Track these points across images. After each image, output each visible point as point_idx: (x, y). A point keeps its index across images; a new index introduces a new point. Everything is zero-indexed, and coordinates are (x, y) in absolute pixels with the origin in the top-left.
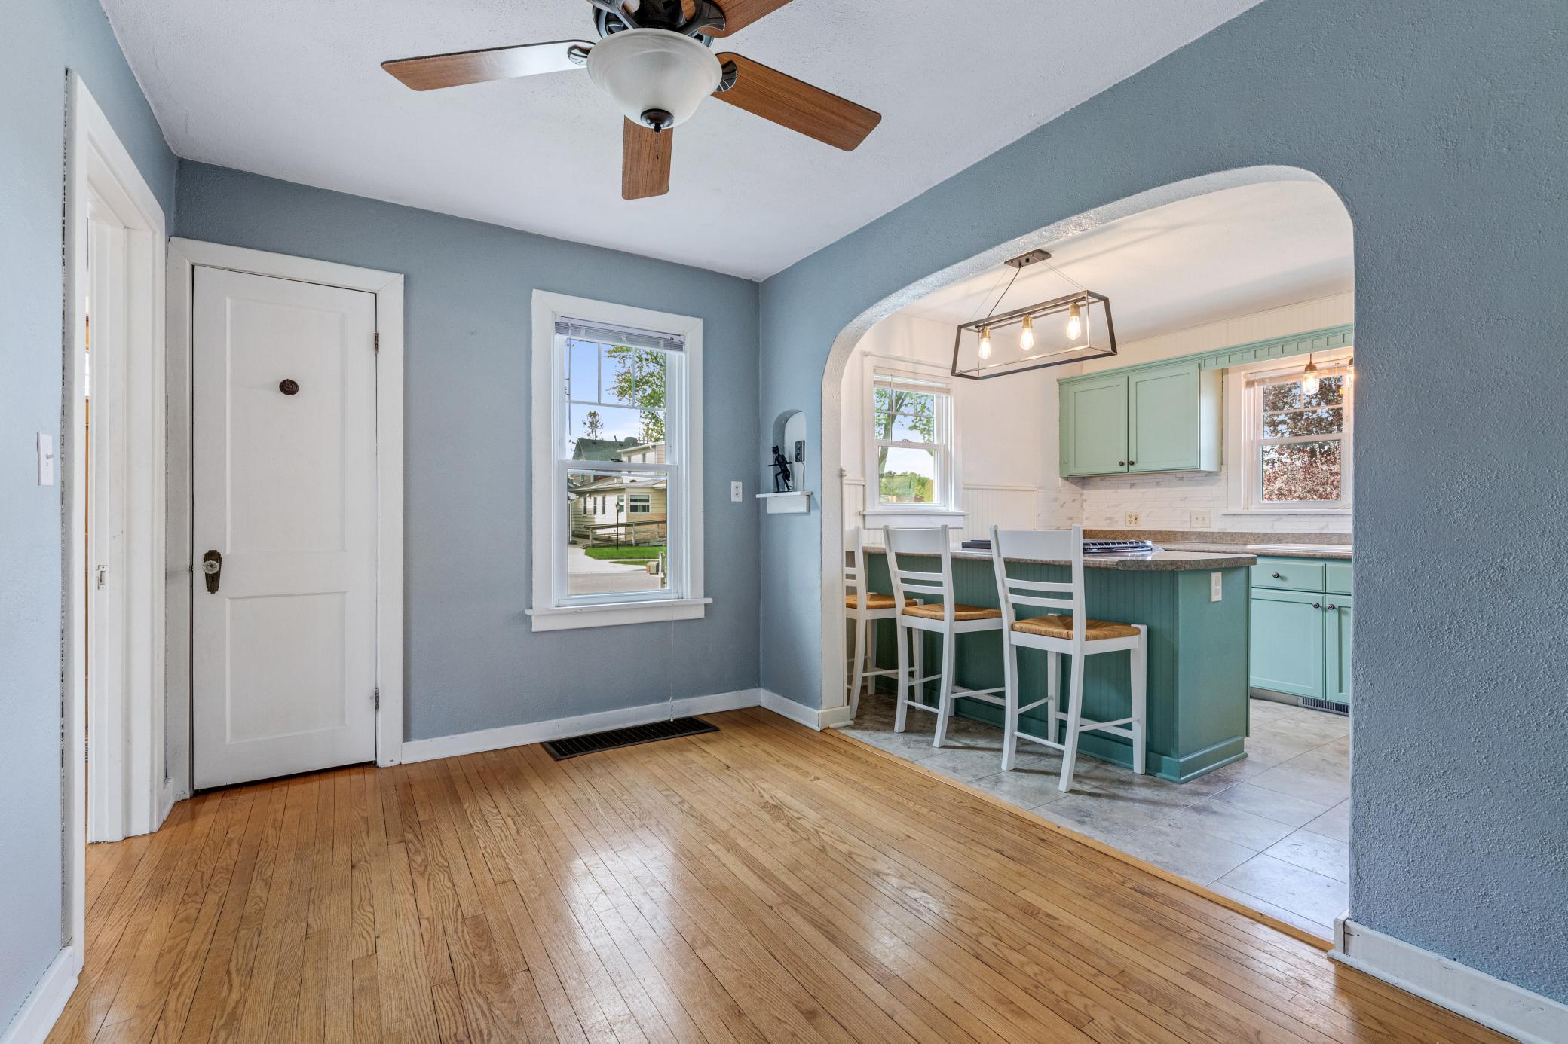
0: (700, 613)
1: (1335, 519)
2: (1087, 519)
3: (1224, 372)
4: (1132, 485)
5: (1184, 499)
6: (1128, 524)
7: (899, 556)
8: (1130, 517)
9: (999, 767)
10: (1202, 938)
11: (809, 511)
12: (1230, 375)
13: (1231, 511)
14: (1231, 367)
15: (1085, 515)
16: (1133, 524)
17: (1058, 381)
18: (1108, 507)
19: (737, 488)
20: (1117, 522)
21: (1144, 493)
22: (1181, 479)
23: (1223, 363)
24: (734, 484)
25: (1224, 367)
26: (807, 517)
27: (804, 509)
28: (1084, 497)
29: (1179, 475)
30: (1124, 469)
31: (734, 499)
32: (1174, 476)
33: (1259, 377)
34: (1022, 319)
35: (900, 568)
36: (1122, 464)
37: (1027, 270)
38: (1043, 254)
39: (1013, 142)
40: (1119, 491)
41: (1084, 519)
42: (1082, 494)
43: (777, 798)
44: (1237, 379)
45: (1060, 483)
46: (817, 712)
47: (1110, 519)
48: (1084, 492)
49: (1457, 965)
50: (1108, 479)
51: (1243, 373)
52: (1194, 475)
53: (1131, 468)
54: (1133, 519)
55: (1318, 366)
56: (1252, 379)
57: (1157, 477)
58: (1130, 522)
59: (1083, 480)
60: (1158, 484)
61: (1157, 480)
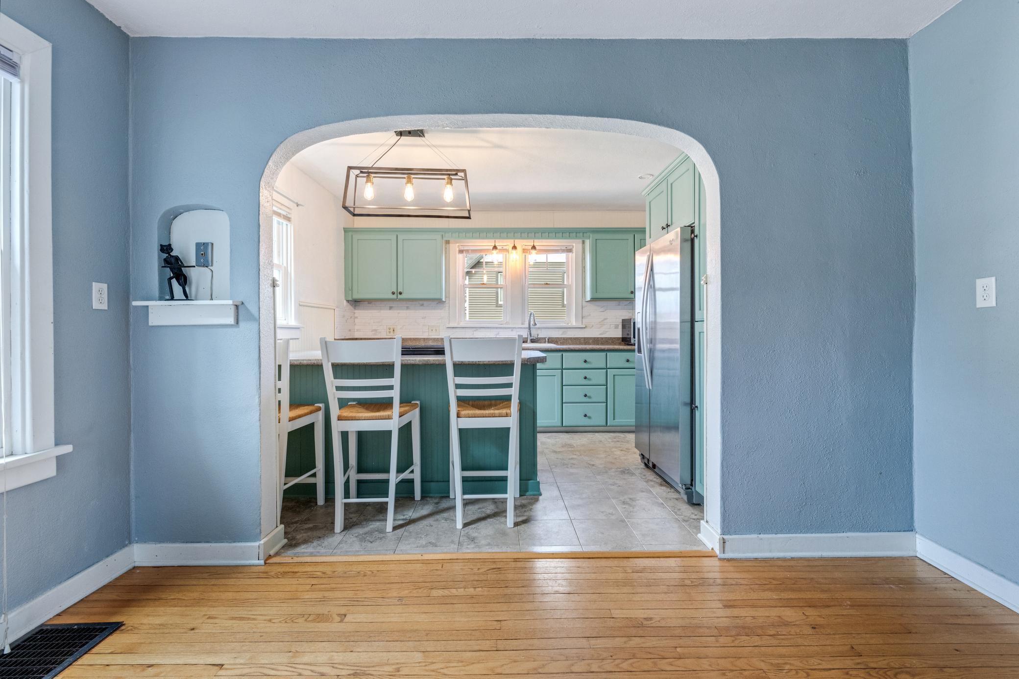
0: (51, 471)
1: (502, 330)
2: (357, 330)
3: (448, 242)
4: (391, 308)
5: (424, 318)
6: (388, 334)
7: (336, 367)
8: (390, 329)
9: (455, 528)
10: (692, 582)
11: (237, 323)
12: (450, 244)
13: (452, 325)
14: (451, 240)
15: (357, 327)
16: (392, 334)
17: (344, 229)
18: (374, 323)
19: (100, 292)
20: (380, 332)
21: (399, 313)
22: (422, 305)
23: (447, 237)
24: (96, 286)
25: (447, 239)
26: (236, 330)
27: (231, 320)
28: (356, 315)
29: (421, 302)
30: (394, 296)
31: (96, 305)
32: (418, 303)
33: (466, 248)
34: (405, 176)
35: (335, 377)
36: (393, 293)
37: (405, 139)
38: (419, 133)
39: (508, 38)
40: (382, 311)
41: (356, 330)
42: (354, 313)
43: (340, 664)
44: (454, 247)
45: (345, 304)
46: (256, 544)
47: (375, 330)
48: (356, 311)
49: (762, 536)
50: (373, 303)
51: (457, 244)
52: (429, 303)
53: (400, 297)
54: (392, 330)
55: (498, 247)
56: (463, 249)
57: (408, 303)
58: (390, 332)
59: (356, 303)
60: (408, 308)
61: (408, 305)
